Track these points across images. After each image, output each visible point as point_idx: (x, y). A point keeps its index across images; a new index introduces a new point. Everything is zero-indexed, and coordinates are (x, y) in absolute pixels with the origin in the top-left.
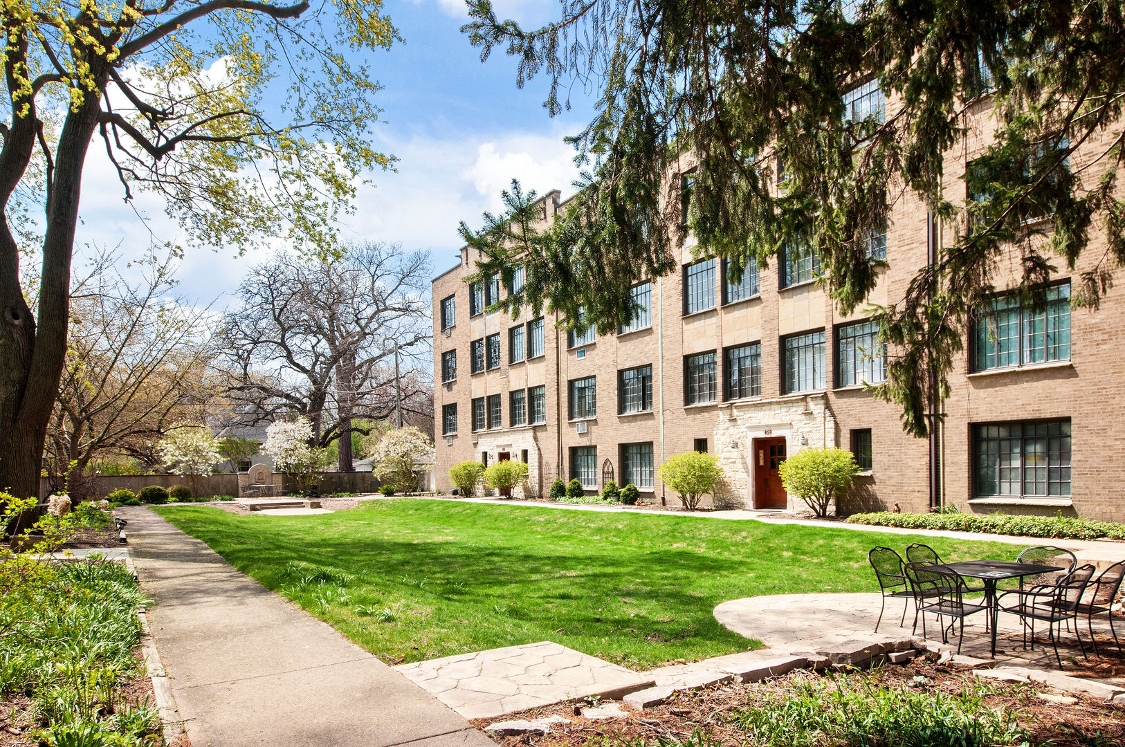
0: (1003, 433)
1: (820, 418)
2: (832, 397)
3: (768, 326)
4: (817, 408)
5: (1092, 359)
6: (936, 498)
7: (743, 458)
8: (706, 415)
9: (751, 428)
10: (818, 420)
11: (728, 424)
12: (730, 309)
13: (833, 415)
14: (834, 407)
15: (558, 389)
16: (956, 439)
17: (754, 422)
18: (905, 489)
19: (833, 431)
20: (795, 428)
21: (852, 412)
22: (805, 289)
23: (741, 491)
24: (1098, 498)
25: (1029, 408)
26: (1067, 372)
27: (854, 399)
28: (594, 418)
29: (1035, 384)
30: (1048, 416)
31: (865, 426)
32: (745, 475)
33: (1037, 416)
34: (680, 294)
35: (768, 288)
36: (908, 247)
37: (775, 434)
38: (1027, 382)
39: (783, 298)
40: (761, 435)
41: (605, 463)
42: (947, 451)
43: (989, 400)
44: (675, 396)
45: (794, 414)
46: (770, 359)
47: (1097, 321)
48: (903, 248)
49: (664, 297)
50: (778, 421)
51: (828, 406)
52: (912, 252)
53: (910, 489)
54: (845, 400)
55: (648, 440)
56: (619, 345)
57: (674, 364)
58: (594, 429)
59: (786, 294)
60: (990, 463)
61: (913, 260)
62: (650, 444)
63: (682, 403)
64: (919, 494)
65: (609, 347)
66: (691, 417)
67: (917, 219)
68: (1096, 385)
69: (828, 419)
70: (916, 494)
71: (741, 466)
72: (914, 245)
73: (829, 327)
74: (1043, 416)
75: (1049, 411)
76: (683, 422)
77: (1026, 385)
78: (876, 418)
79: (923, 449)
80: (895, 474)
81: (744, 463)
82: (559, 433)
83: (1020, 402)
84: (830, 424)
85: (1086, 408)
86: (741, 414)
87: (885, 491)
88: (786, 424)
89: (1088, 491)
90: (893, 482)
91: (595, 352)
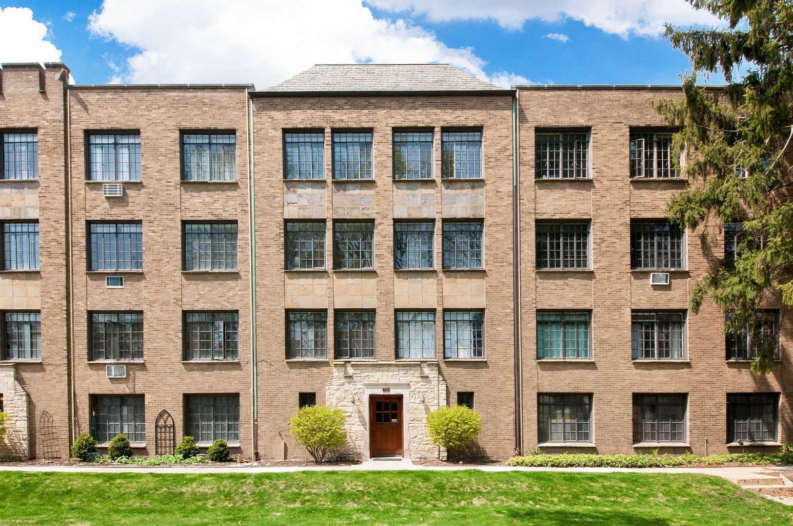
0: (552, 400)
1: (434, 382)
2: (443, 366)
3: (384, 298)
4: (432, 374)
5: (604, 359)
6: (518, 443)
7: (359, 412)
8: (315, 370)
9: (368, 386)
10: (433, 383)
11: (343, 381)
12: (342, 275)
13: (444, 380)
14: (444, 373)
15: (68, 319)
16: (530, 403)
17: (372, 380)
18: (499, 437)
19: (445, 392)
20: (413, 388)
21: (459, 379)
22: (419, 274)
23: (357, 442)
24: (607, 442)
25: (572, 386)
26: (592, 366)
27: (461, 369)
28: (141, 361)
29: (575, 371)
30: (582, 391)
31: (469, 390)
32: (362, 428)
33: (576, 391)
34: (282, 246)
35: (383, 265)
36: (500, 264)
37: (393, 392)
38: (571, 369)
39: (398, 277)
40: (380, 392)
41: (161, 415)
42: (525, 411)
43: (549, 378)
44: (274, 348)
45: (412, 377)
46: (386, 327)
47: (606, 338)
48: (497, 264)
49: (260, 244)
50: (396, 381)
51: (440, 373)
52: (503, 268)
53: (503, 437)
54: (453, 369)
55: (231, 390)
56: (186, 283)
57: (274, 316)
58: (140, 375)
59: (401, 275)
60: (545, 420)
61: (504, 274)
62: (236, 396)
63: (284, 356)
64: (509, 442)
65: (167, 280)
66: (294, 371)
67: (506, 246)
68: (605, 375)
69: (441, 382)
70: (507, 441)
71: (358, 420)
72: (504, 264)
73: (439, 309)
74: (579, 391)
75: (584, 389)
76: (285, 375)
77: (570, 371)
78: (478, 384)
79: (511, 409)
80: (492, 427)
81: (361, 417)
82: (69, 375)
83: (567, 382)
84: (443, 387)
85: (602, 388)
86: (359, 372)
87: (484, 439)
88: (404, 384)
89: (603, 438)
90: (490, 432)
91: (143, 284)
